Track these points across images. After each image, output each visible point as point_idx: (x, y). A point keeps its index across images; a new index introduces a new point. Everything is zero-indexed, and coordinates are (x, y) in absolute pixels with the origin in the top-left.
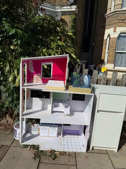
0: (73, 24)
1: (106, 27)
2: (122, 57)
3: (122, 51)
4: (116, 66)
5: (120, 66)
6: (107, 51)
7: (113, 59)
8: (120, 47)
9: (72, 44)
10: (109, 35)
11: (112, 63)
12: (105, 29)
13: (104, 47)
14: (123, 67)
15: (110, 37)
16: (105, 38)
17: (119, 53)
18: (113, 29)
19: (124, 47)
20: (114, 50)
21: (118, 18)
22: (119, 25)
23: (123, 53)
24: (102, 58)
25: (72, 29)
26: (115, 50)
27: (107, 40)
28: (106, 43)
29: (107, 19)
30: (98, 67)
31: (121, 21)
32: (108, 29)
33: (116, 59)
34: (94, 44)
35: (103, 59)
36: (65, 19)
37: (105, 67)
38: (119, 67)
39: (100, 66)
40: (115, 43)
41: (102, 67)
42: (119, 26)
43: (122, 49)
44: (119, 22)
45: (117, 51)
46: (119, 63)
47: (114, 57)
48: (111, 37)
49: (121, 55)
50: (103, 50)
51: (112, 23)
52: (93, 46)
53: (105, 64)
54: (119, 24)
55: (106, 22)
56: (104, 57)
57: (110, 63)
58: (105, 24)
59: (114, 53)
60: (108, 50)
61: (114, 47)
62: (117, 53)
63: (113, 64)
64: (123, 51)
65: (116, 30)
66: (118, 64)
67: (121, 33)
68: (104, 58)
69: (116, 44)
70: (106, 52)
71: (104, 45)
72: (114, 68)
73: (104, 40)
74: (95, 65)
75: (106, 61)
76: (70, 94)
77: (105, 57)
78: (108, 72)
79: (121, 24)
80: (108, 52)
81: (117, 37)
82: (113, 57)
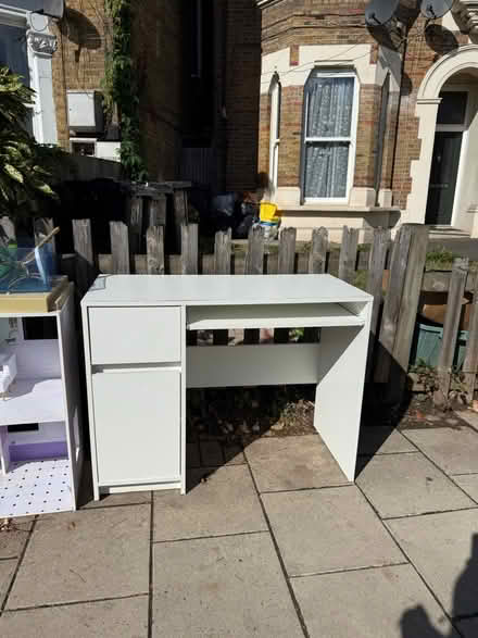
0: (119, 34)
1: (263, 44)
2: (325, 159)
3: (324, 136)
4: (309, 196)
5: (323, 194)
6: (274, 140)
7: (297, 167)
8: (317, 121)
9: (127, 115)
10: (276, 78)
11: (292, 185)
12: (261, 51)
13: (262, 124)
14: (335, 196)
15: (280, 84)
16: (264, 88)
17: (316, 144)
18: (288, 54)
19: (331, 123)
20: (295, 134)
21: (303, 8)
22: (306, 38)
23: (331, 144)
24: (261, 168)
25: (118, 54)
26: (302, 134)
27: (270, 95)
28: (269, 109)
29: (264, 12)
30: (247, 203)
31: (314, 22)
32: (273, 51)
33: (309, 166)
34: (224, 112)
35: (265, 170)
36: (86, 14)
37: (274, 200)
38: (319, 196)
39: (254, 196)
40: (300, 108)
41: (263, 201)
42: (309, 41)
43: (327, 130)
44: (307, 26)
45: (307, 139)
46: (320, 184)
47: (298, 162)
48: (283, 85)
49: (323, 152)
50: (262, 135)
51: (282, 28)
52: (225, 122)
53: (271, 191)
54: (307, 33)
55: (263, 26)
56: (264, 163)
57: (287, 185)
58: (260, 34)
59: (297, 148)
60: (278, 137)
61: (296, 125)
62: (309, 144)
63: (297, 188)
64: (330, 136)
65: (297, 55)
66: (316, 185)
67: (317, 69)
68: (267, 167)
69: (304, 111)
70: (272, 145)
71: (262, 115)
72: (302, 204)
73: (261, 98)
74: (236, 196)
75: (273, 176)
76: (12, 321)
77: (268, 161)
78: (283, 218)
79: (315, 33)
80: (278, 144)
81: (303, 83)
82: (294, 160)
